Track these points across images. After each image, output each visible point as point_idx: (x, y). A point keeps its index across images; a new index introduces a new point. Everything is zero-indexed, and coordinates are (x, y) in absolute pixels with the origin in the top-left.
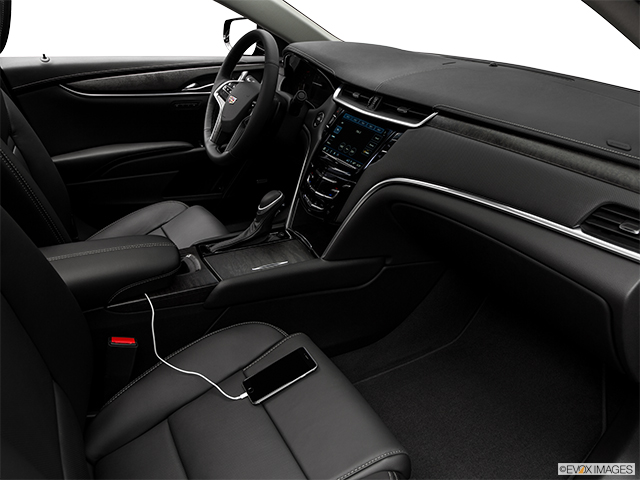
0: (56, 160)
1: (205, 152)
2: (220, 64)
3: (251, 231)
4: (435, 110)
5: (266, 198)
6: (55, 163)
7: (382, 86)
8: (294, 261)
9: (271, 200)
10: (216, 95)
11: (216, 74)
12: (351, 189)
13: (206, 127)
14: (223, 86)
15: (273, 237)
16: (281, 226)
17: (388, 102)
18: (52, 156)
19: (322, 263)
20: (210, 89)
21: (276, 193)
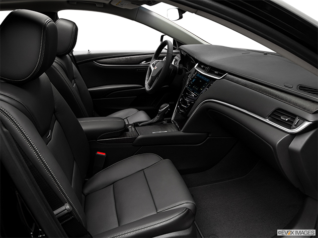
0: (89, 90)
1: (145, 89)
2: (153, 54)
3: (156, 119)
4: (227, 72)
5: (162, 106)
6: (89, 91)
7: (211, 63)
8: (170, 131)
9: (165, 107)
10: (151, 66)
11: (152, 58)
12: (193, 104)
13: (146, 79)
14: (154, 62)
15: (165, 122)
16: (170, 119)
17: (212, 69)
18: (88, 88)
19: (181, 133)
20: (149, 64)
21: (167, 104)
